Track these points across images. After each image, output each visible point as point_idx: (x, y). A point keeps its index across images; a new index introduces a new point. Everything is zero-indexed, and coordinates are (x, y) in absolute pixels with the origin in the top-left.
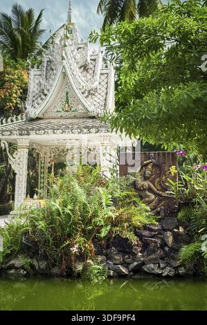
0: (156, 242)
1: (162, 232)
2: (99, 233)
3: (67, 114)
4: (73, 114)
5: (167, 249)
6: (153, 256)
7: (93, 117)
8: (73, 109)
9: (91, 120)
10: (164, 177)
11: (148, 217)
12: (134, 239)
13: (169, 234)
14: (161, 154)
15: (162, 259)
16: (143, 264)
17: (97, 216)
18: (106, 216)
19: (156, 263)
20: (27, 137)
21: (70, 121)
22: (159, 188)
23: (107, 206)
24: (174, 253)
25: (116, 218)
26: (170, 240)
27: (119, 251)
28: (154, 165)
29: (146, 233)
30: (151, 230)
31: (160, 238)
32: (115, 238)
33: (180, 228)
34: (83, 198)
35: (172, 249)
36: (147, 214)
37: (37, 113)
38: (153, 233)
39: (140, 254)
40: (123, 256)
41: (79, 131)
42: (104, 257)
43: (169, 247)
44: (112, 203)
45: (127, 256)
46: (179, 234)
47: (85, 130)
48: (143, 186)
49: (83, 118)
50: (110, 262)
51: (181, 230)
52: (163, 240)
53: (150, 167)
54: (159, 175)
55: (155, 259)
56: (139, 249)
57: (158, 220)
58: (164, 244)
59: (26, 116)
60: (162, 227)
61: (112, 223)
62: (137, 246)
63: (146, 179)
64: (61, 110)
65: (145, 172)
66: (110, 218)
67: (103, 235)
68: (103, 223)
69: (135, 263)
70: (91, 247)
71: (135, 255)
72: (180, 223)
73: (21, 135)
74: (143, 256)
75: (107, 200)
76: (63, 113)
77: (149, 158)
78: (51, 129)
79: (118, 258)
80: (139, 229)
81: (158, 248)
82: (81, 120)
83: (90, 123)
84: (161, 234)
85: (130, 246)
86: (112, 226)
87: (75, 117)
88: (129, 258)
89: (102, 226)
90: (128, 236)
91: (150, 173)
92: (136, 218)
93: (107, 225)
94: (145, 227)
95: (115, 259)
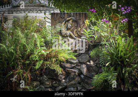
0: (75, 72)
1: (79, 64)
2: (35, 66)
3: (31, 4)
4: (34, 5)
5: (82, 76)
6: (73, 82)
7: (43, 6)
8: (34, 2)
9: (42, 7)
10: (79, 29)
11: (70, 54)
12: (59, 70)
13: (84, 66)
14: (78, 14)
15: (79, 83)
16: (66, 87)
17: (34, 54)
18: (40, 54)
19: (75, 87)
20: (12, 15)
21: (33, 8)
22: (76, 35)
23: (41, 46)
24: (88, 79)
25: (47, 55)
26: (85, 70)
27: (49, 78)
28: (73, 21)
29: (68, 65)
30: (71, 63)
31: (77, 69)
32: (46, 69)
33: (91, 61)
34: (23, 41)
35: (86, 76)
36: (69, 52)
37: (17, 4)
38: (73, 65)
39: (64, 81)
40: (52, 82)
41: (36, 12)
42: (38, 83)
43: (84, 75)
44: (44, 44)
45: (54, 82)
46: (91, 66)
47: (39, 12)
48: (66, 34)
49: (39, 6)
50: (43, 87)
51: (92, 63)
52: (79, 70)
53: (71, 22)
54: (77, 27)
55: (75, 84)
56: (63, 77)
57: (76, 56)
58: (81, 73)
59: (12, 5)
60: (79, 61)
61: (44, 58)
62: (62, 75)
63: (68, 29)
64: (28, 2)
65: (67, 25)
66: (42, 55)
67: (37, 67)
68: (37, 58)
69: (60, 87)
70: (27, 76)
71: (60, 81)
72: (91, 58)
73: (9, 13)
74: (66, 82)
75: (40, 42)
76: (29, 4)
77: (70, 16)
78: (23, 11)
79: (48, 83)
80: (63, 62)
81: (76, 76)
82: (38, 7)
83: (41, 8)
84: (78, 66)
85: (57, 75)
86: (44, 61)
87: (35, 6)
88: (56, 83)
89: (37, 61)
90: (55, 68)
91: (71, 25)
92: (62, 55)
93: (40, 60)
94: (67, 61)
95: (46, 84)
